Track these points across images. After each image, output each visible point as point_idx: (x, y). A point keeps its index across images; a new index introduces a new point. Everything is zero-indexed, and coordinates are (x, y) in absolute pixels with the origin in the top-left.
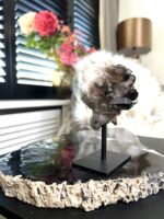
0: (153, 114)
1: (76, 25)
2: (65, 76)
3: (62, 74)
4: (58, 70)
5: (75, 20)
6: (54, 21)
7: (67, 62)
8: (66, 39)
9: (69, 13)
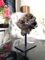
0: (36, 32)
1: (9, 6)
2: (6, 21)
3: (5, 20)
4: (3, 19)
5: (9, 4)
7: (6, 16)
8: (6, 9)
9: (7, 2)
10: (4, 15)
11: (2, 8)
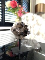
1: (23, 5)
5: (23, 4)
6: (16, 3)
8: (20, 9)
9: (21, 2)
10: (18, 15)
11: (16, 9)
